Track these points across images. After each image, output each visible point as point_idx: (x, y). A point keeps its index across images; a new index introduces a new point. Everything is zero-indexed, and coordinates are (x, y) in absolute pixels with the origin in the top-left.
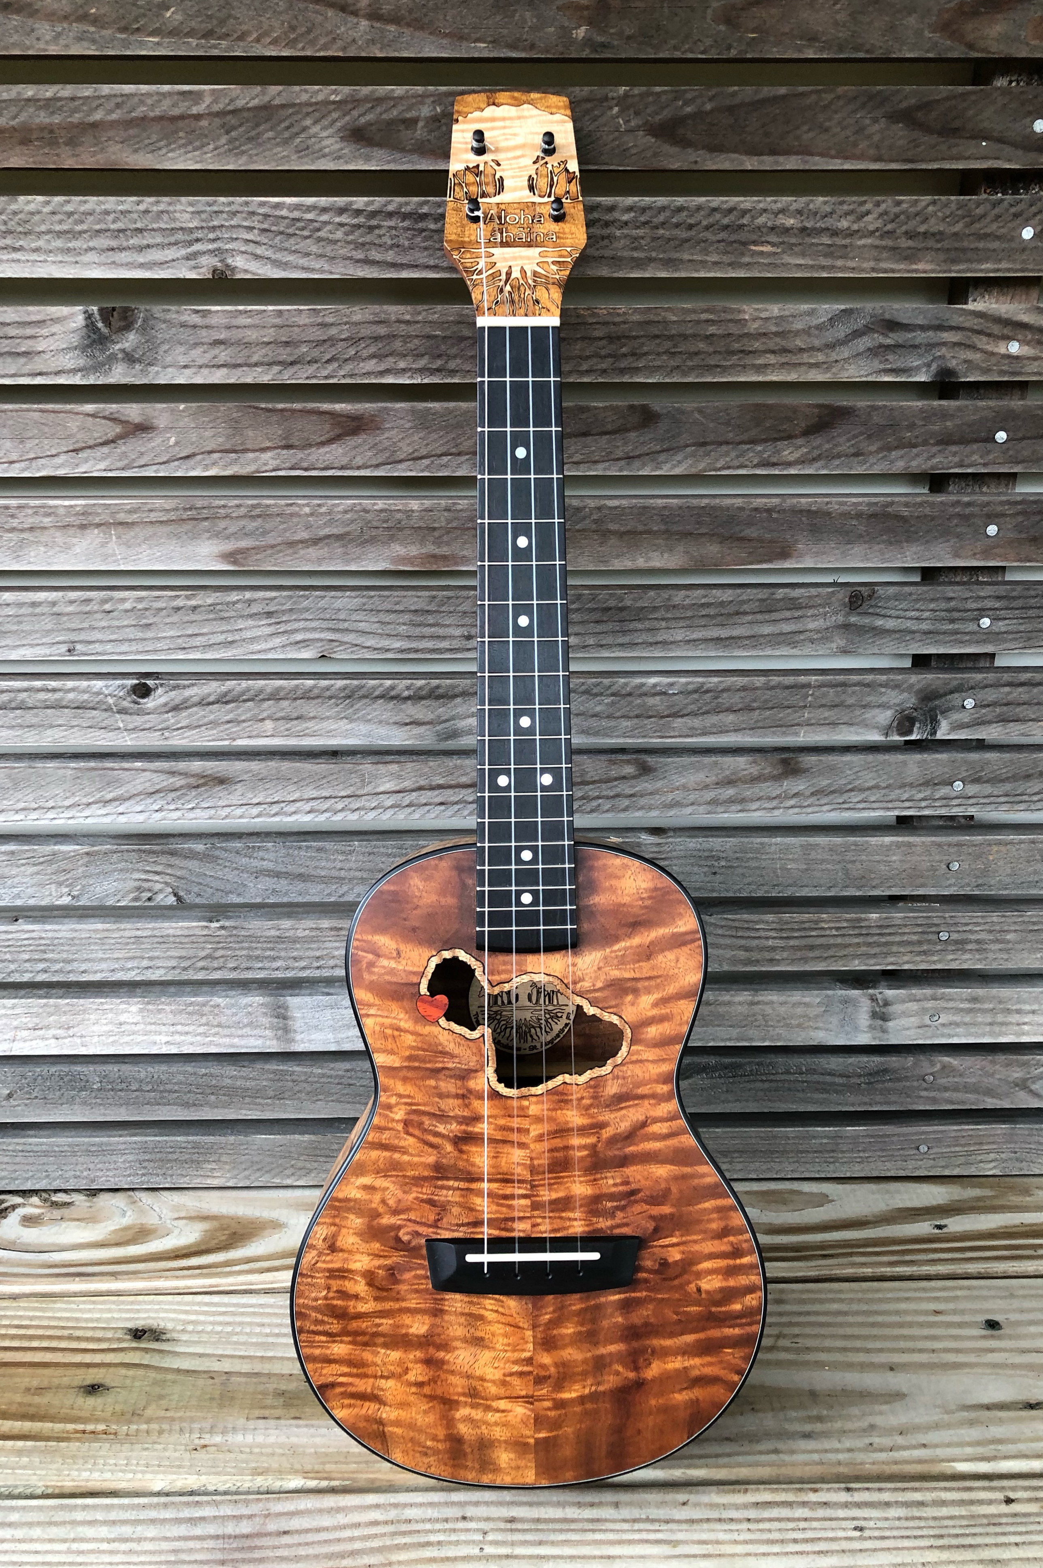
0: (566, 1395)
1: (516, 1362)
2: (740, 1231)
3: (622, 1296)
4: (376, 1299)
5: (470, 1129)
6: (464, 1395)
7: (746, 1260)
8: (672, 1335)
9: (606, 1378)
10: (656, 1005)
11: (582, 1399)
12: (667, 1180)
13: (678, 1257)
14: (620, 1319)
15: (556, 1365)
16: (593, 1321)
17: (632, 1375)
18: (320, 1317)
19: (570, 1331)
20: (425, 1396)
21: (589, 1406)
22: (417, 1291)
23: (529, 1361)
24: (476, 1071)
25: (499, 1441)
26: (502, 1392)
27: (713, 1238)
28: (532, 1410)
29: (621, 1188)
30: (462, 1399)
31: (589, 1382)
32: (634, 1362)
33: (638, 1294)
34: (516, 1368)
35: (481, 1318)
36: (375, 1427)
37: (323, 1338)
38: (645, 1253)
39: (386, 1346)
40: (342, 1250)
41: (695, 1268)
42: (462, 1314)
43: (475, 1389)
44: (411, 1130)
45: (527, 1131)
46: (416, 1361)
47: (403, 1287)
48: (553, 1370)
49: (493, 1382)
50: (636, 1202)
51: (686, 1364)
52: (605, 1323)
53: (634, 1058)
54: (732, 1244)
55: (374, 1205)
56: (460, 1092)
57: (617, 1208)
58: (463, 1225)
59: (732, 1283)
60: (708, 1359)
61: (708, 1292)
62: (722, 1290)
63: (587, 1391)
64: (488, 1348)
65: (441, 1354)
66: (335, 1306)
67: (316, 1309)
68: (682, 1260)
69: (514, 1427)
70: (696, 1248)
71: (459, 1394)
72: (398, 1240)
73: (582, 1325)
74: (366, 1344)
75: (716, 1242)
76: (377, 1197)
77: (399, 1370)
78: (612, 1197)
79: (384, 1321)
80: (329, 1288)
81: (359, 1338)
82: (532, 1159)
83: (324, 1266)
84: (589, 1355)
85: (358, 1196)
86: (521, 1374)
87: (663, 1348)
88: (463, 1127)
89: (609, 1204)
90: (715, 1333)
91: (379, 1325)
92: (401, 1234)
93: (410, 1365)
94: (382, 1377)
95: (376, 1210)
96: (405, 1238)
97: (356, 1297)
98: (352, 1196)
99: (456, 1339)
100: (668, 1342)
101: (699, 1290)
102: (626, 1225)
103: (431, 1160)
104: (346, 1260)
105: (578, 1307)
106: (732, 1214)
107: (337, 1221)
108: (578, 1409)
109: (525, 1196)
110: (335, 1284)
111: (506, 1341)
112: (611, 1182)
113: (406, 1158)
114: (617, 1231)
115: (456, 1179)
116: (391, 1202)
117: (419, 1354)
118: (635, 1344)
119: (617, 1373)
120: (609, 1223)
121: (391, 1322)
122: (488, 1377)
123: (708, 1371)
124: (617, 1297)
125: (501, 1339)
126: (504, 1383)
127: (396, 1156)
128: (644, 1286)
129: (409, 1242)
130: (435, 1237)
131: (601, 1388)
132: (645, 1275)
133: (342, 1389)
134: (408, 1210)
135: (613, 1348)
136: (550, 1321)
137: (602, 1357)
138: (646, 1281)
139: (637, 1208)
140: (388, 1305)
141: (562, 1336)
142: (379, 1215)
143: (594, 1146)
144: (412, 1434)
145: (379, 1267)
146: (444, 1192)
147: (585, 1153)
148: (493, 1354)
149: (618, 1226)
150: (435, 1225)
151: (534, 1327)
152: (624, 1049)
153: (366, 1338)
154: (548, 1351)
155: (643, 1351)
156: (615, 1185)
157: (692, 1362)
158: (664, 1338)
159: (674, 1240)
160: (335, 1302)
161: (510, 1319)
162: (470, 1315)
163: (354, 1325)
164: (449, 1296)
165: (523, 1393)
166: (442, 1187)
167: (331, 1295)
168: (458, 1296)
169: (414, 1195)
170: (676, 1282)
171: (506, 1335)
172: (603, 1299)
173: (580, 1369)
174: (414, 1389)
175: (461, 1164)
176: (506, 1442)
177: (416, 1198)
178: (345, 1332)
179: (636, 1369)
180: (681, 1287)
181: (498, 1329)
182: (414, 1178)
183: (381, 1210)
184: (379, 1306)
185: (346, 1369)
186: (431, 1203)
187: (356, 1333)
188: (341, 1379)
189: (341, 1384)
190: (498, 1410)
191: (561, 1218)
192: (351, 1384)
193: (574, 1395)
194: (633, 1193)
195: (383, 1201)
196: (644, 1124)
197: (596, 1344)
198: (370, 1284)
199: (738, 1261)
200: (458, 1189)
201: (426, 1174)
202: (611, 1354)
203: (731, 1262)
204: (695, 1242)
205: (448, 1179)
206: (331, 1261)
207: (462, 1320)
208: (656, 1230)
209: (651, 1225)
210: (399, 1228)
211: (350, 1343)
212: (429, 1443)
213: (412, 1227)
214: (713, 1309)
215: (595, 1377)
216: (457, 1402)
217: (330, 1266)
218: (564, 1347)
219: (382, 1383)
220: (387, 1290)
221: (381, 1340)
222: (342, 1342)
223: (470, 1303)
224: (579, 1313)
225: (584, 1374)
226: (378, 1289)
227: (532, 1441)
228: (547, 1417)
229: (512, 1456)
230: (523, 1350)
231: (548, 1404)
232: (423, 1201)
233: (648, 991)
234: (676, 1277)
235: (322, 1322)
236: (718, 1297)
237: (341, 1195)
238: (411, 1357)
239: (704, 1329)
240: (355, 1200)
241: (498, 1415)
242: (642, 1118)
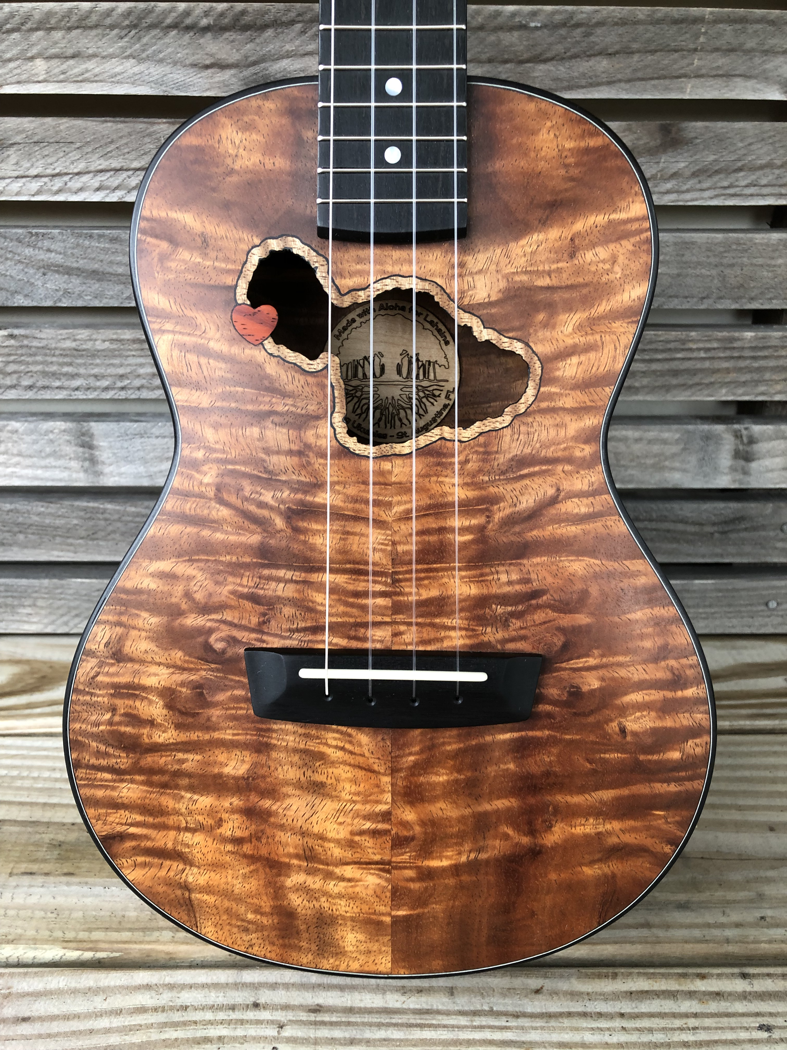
0: (435, 863)
1: (367, 817)
2: (683, 654)
3: (516, 735)
4: (179, 727)
5: (309, 498)
6: (297, 856)
7: (690, 692)
8: (582, 790)
9: (490, 842)
10: (580, 328)
11: (456, 870)
12: (584, 579)
13: (596, 684)
14: (512, 766)
15: (423, 823)
16: (475, 766)
17: (525, 840)
18: (103, 748)
19: (443, 779)
20: (245, 856)
21: (465, 878)
22: (235, 718)
23: (386, 816)
24: (317, 418)
25: (344, 918)
26: (348, 855)
27: (645, 662)
28: (387, 880)
29: (518, 587)
30: (295, 862)
31: (467, 847)
32: (530, 823)
33: (538, 734)
34: (368, 825)
35: (321, 757)
36: (179, 892)
37: (107, 776)
38: (549, 678)
39: (192, 789)
40: (131, 660)
41: (618, 702)
42: (296, 751)
43: (311, 849)
44: (225, 496)
45: (389, 505)
46: (233, 811)
47: (215, 713)
48: (417, 829)
49: (338, 842)
50: (539, 607)
51: (601, 829)
52: (492, 770)
53: (544, 405)
54: (672, 670)
55: (174, 600)
56: (294, 447)
57: (512, 615)
58: (298, 630)
59: (669, 723)
60: (631, 823)
61: (635, 734)
62: (654, 731)
63: (464, 859)
64: (331, 797)
65: (266, 803)
66: (123, 734)
67: (98, 737)
68: (600, 689)
69: (363, 901)
70: (623, 673)
71: (290, 856)
72: (208, 647)
73: (459, 771)
74: (165, 785)
75: (651, 667)
76: (179, 590)
77: (211, 822)
78: (504, 599)
79: (190, 756)
80: (114, 710)
81: (156, 778)
82: (394, 543)
83: (107, 679)
84: (467, 811)
85: (153, 586)
86: (375, 833)
87: (568, 805)
88: (299, 496)
89: (500, 610)
90: (642, 789)
91: (183, 761)
92: (212, 639)
93: (225, 816)
94: (187, 829)
95: (177, 606)
96: (219, 646)
97: (151, 723)
98: (144, 585)
99: (287, 783)
100: (576, 799)
101: (623, 731)
102: (523, 638)
103: (255, 539)
104: (136, 673)
105: (455, 747)
106: (674, 628)
107: (124, 619)
108: (451, 881)
109: (383, 594)
110: (122, 704)
111: (354, 788)
112: (504, 578)
113: (219, 536)
114: (511, 646)
115: (289, 567)
116: (199, 596)
117: (236, 801)
118: (532, 800)
119: (506, 837)
120: (500, 635)
121: (198, 757)
122: (330, 835)
123: (629, 839)
124: (508, 736)
125: (347, 786)
126: (351, 844)
127: (206, 533)
128: (545, 722)
129: (224, 651)
130: (258, 645)
131: (483, 856)
132: (548, 708)
133: (133, 843)
134: (221, 607)
135: (501, 804)
136: (416, 765)
137: (486, 814)
138: (549, 715)
139: (539, 616)
140: (194, 736)
141: (433, 786)
142: (181, 613)
143: (481, 529)
144: (227, 904)
145: (182, 684)
146: (273, 585)
147: (468, 537)
148: (336, 805)
149: (513, 640)
150: (259, 629)
151: (394, 771)
152: (530, 392)
153: (165, 778)
154: (412, 803)
155: (541, 809)
156: (510, 583)
157: (608, 826)
158: (571, 793)
159: (592, 661)
160: (123, 729)
161: (361, 760)
162: (305, 752)
163: (149, 760)
164: (277, 726)
165: (377, 858)
166: (270, 578)
167: (117, 719)
168: (289, 726)
169: (230, 587)
170: (591, 719)
171: (355, 781)
172: (489, 738)
173: (455, 829)
174: (229, 847)
175: (295, 547)
176: (352, 919)
177: (233, 593)
178: (136, 769)
179: (532, 832)
180: (599, 726)
181: (344, 772)
182: (230, 564)
183: (184, 606)
184: (183, 737)
185: (139, 818)
186: (254, 599)
187: (151, 771)
188: (132, 830)
189: (133, 837)
190: (342, 879)
191: (433, 625)
192: (146, 837)
193: (445, 863)
194: (536, 594)
195: (188, 595)
196: (554, 501)
197: (478, 798)
198: (170, 706)
199: (679, 694)
200: (292, 581)
201: (247, 559)
202: (497, 811)
203: (669, 694)
204: (620, 665)
205: (278, 567)
206: (117, 674)
207: (296, 758)
208: (565, 647)
209: (558, 641)
210: (210, 631)
211: (143, 783)
212: (250, 916)
213: (225, 631)
214: (642, 757)
215: (475, 840)
216: (288, 866)
217: (116, 680)
218: (433, 800)
219: (187, 837)
220: (195, 715)
221: (185, 781)
222: (132, 781)
223: (307, 736)
224: (456, 755)
225: (461, 837)
226: (182, 713)
227: (388, 919)
228: (410, 890)
229: (361, 937)
230: (378, 802)
231: (410, 873)
232: (242, 596)
233: (570, 307)
234: (592, 712)
235: (106, 755)
236: (649, 741)
237: (129, 585)
238: (226, 804)
239: (626, 784)
240: (149, 592)
241: (343, 884)
242: (551, 492)
